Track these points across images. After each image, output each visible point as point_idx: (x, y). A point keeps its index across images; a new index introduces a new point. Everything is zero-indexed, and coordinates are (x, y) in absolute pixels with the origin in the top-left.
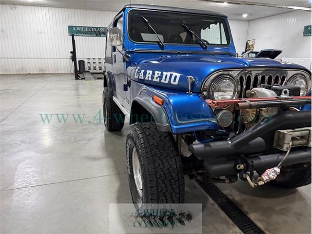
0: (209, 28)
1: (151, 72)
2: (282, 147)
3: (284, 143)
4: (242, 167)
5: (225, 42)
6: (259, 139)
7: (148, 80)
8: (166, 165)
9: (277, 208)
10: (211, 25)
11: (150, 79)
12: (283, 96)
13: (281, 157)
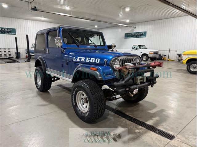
0: (94, 37)
1: (84, 58)
2: (137, 83)
3: (137, 81)
4: (128, 89)
5: (102, 44)
6: (131, 80)
7: (83, 62)
8: (99, 94)
9: (135, 110)
10: (95, 36)
11: (84, 61)
12: (137, 65)
13: (137, 86)
